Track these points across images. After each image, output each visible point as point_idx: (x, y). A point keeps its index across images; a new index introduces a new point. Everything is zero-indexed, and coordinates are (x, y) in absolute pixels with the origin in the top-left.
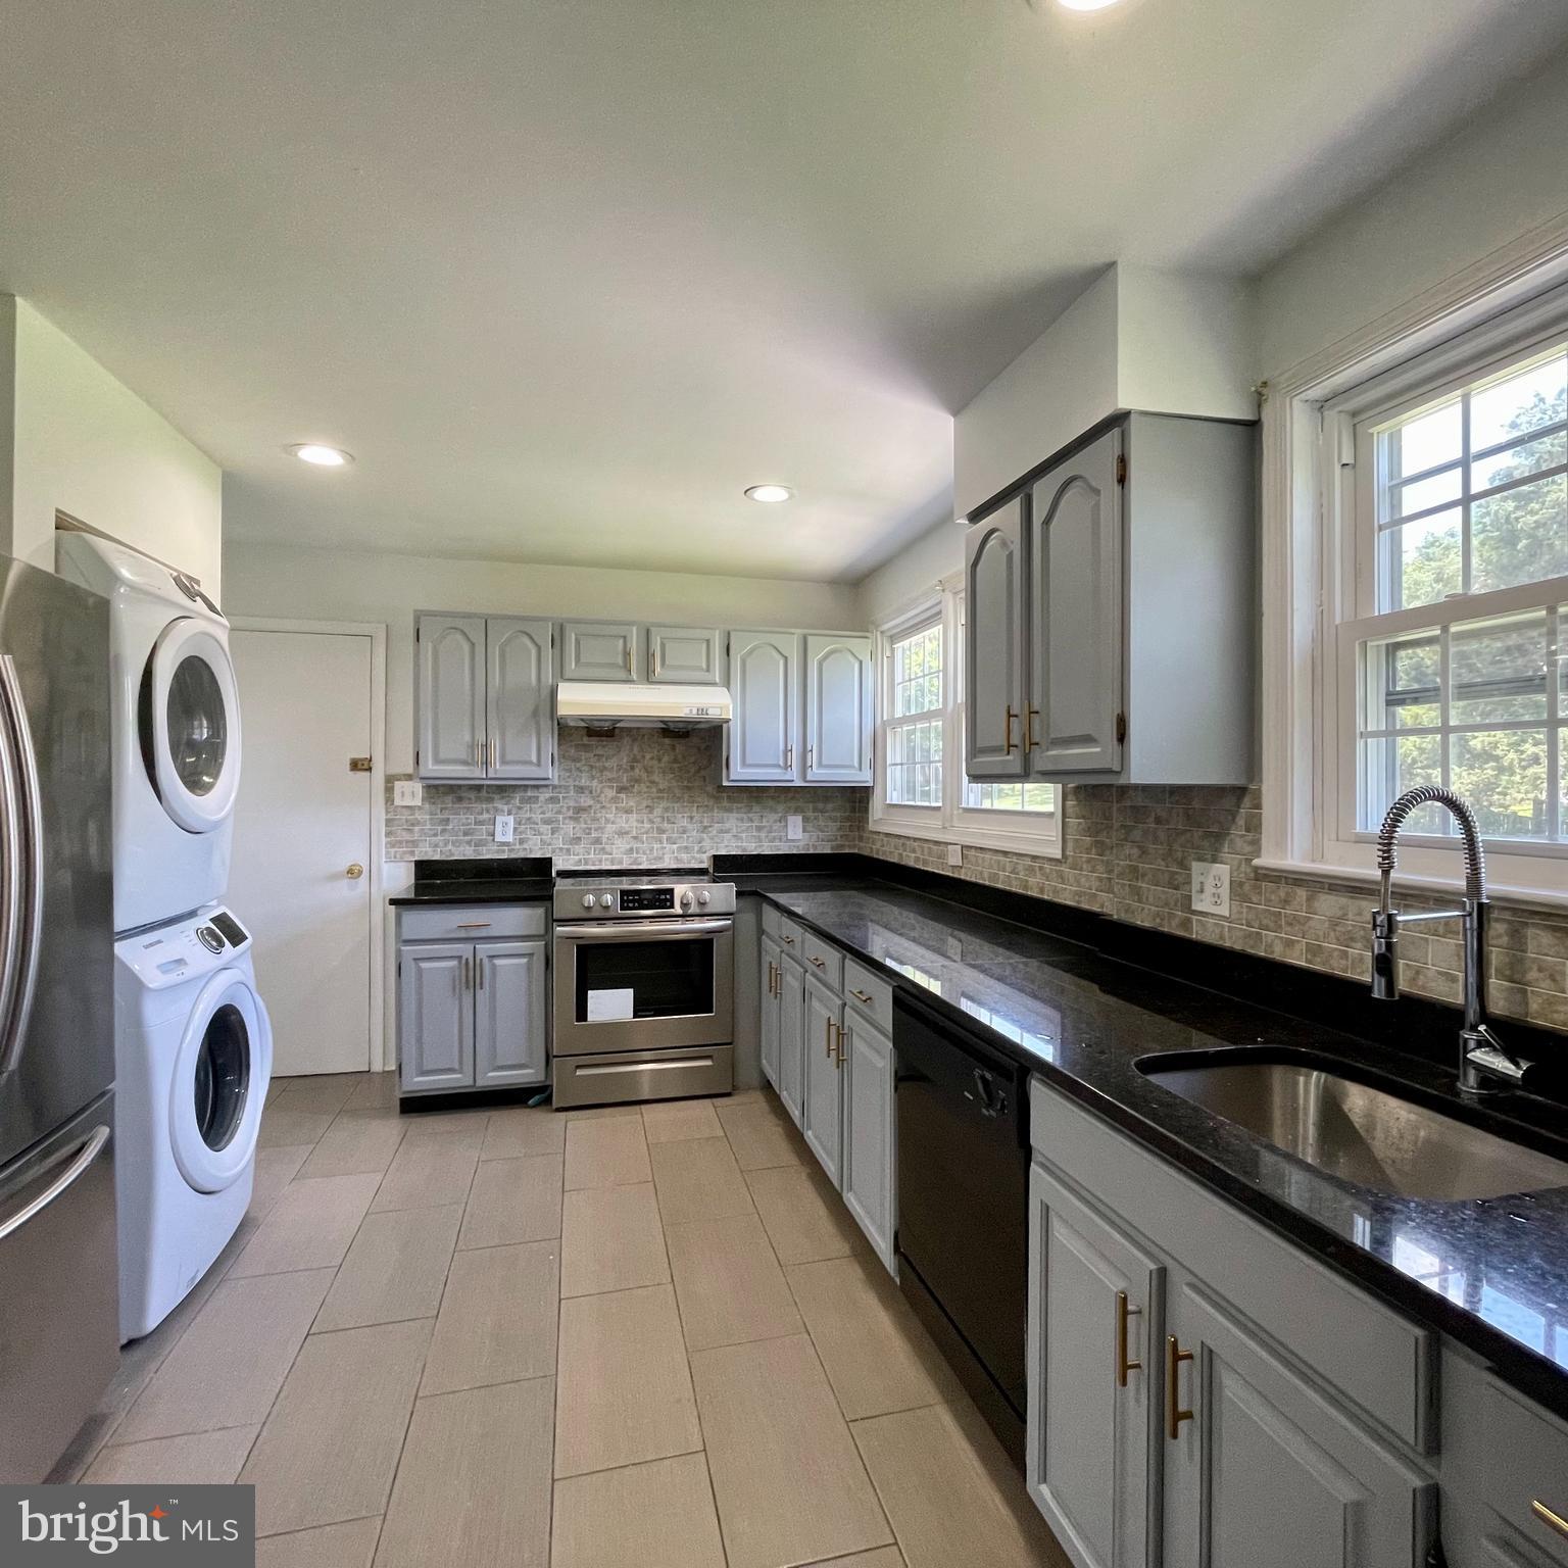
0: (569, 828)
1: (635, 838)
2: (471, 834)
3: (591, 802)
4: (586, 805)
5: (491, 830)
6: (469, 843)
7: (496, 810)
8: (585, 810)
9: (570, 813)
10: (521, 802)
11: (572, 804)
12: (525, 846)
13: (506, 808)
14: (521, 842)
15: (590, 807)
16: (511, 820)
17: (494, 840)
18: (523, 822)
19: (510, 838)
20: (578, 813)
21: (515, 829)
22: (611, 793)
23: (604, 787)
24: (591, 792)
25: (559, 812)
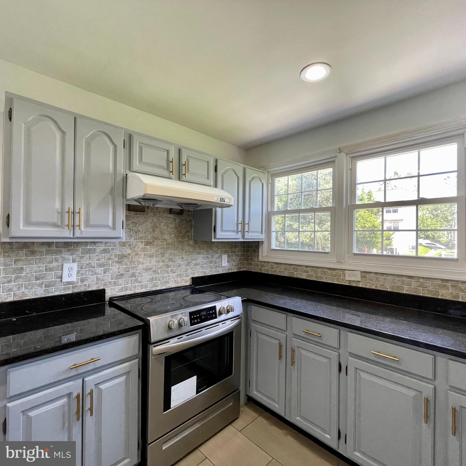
0: (115, 269)
1: (154, 271)
2: (42, 278)
3: (129, 251)
4: (126, 253)
5: (59, 274)
6: (40, 285)
7: (64, 259)
8: (126, 257)
9: (116, 259)
10: (83, 253)
11: (118, 253)
12: (85, 283)
13: (71, 257)
14: (82, 281)
15: (129, 254)
16: (75, 266)
17: (61, 281)
18: (84, 267)
19: (74, 278)
20: (122, 258)
21: (78, 272)
22: (141, 246)
23: (137, 242)
24: (130, 245)
25: (109, 259)
